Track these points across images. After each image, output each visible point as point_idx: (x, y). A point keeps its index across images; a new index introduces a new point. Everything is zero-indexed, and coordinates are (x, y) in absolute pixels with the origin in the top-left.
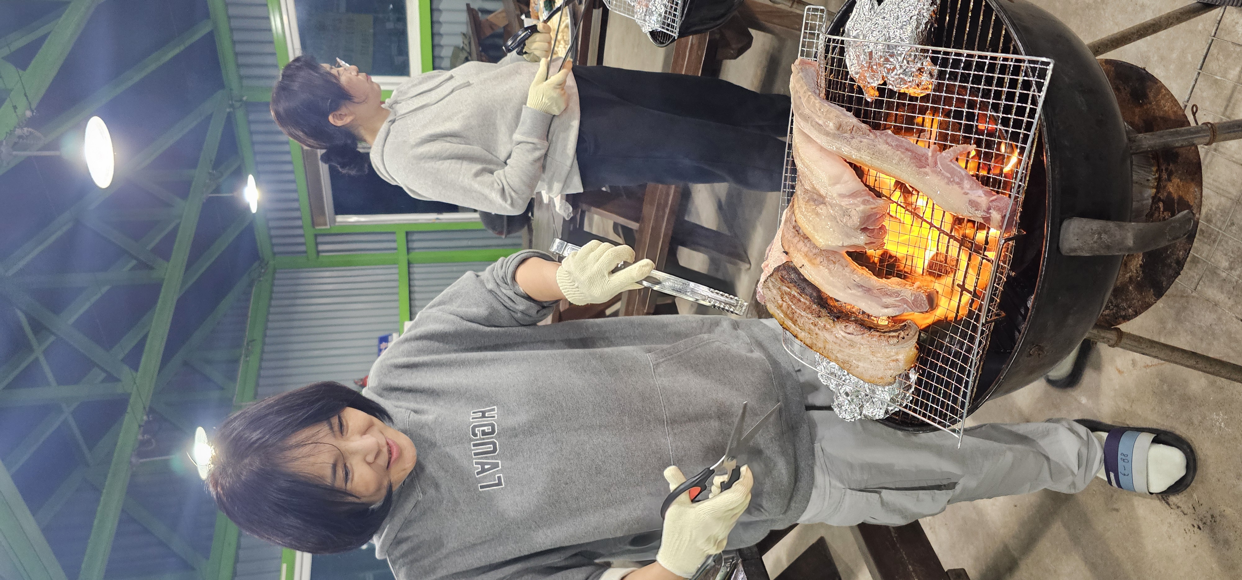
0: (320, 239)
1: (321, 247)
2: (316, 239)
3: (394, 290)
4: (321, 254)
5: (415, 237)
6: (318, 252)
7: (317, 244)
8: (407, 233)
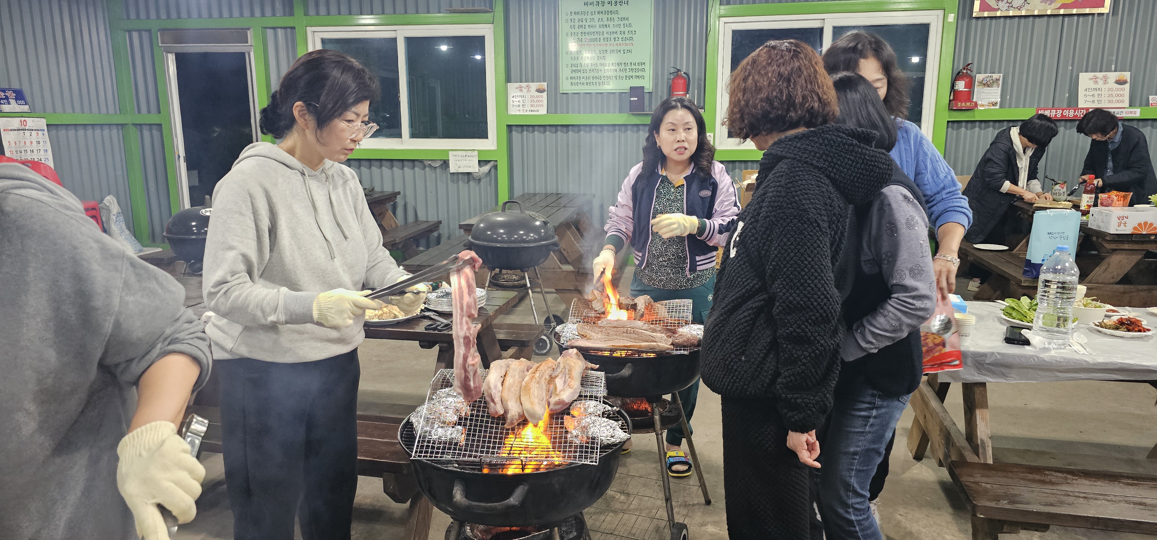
0: (145, 35)
1: (135, 35)
2: (145, 30)
3: (86, 109)
4: (127, 33)
5: (155, 133)
6: (130, 31)
7: (139, 31)
8: (160, 125)
